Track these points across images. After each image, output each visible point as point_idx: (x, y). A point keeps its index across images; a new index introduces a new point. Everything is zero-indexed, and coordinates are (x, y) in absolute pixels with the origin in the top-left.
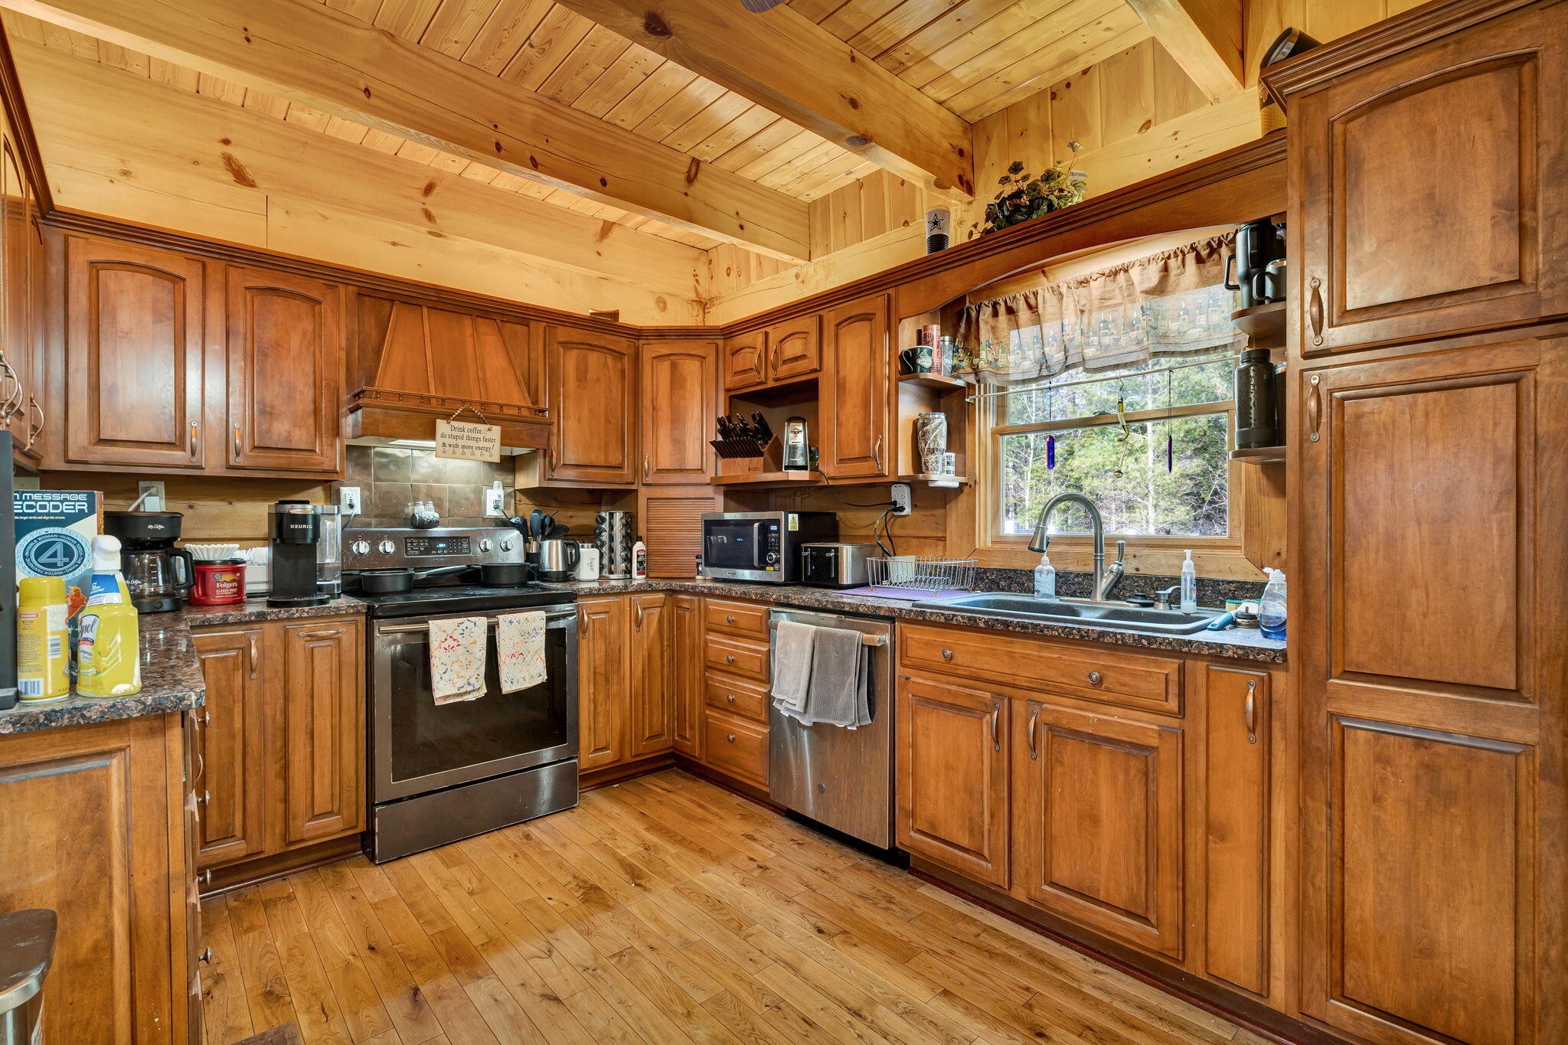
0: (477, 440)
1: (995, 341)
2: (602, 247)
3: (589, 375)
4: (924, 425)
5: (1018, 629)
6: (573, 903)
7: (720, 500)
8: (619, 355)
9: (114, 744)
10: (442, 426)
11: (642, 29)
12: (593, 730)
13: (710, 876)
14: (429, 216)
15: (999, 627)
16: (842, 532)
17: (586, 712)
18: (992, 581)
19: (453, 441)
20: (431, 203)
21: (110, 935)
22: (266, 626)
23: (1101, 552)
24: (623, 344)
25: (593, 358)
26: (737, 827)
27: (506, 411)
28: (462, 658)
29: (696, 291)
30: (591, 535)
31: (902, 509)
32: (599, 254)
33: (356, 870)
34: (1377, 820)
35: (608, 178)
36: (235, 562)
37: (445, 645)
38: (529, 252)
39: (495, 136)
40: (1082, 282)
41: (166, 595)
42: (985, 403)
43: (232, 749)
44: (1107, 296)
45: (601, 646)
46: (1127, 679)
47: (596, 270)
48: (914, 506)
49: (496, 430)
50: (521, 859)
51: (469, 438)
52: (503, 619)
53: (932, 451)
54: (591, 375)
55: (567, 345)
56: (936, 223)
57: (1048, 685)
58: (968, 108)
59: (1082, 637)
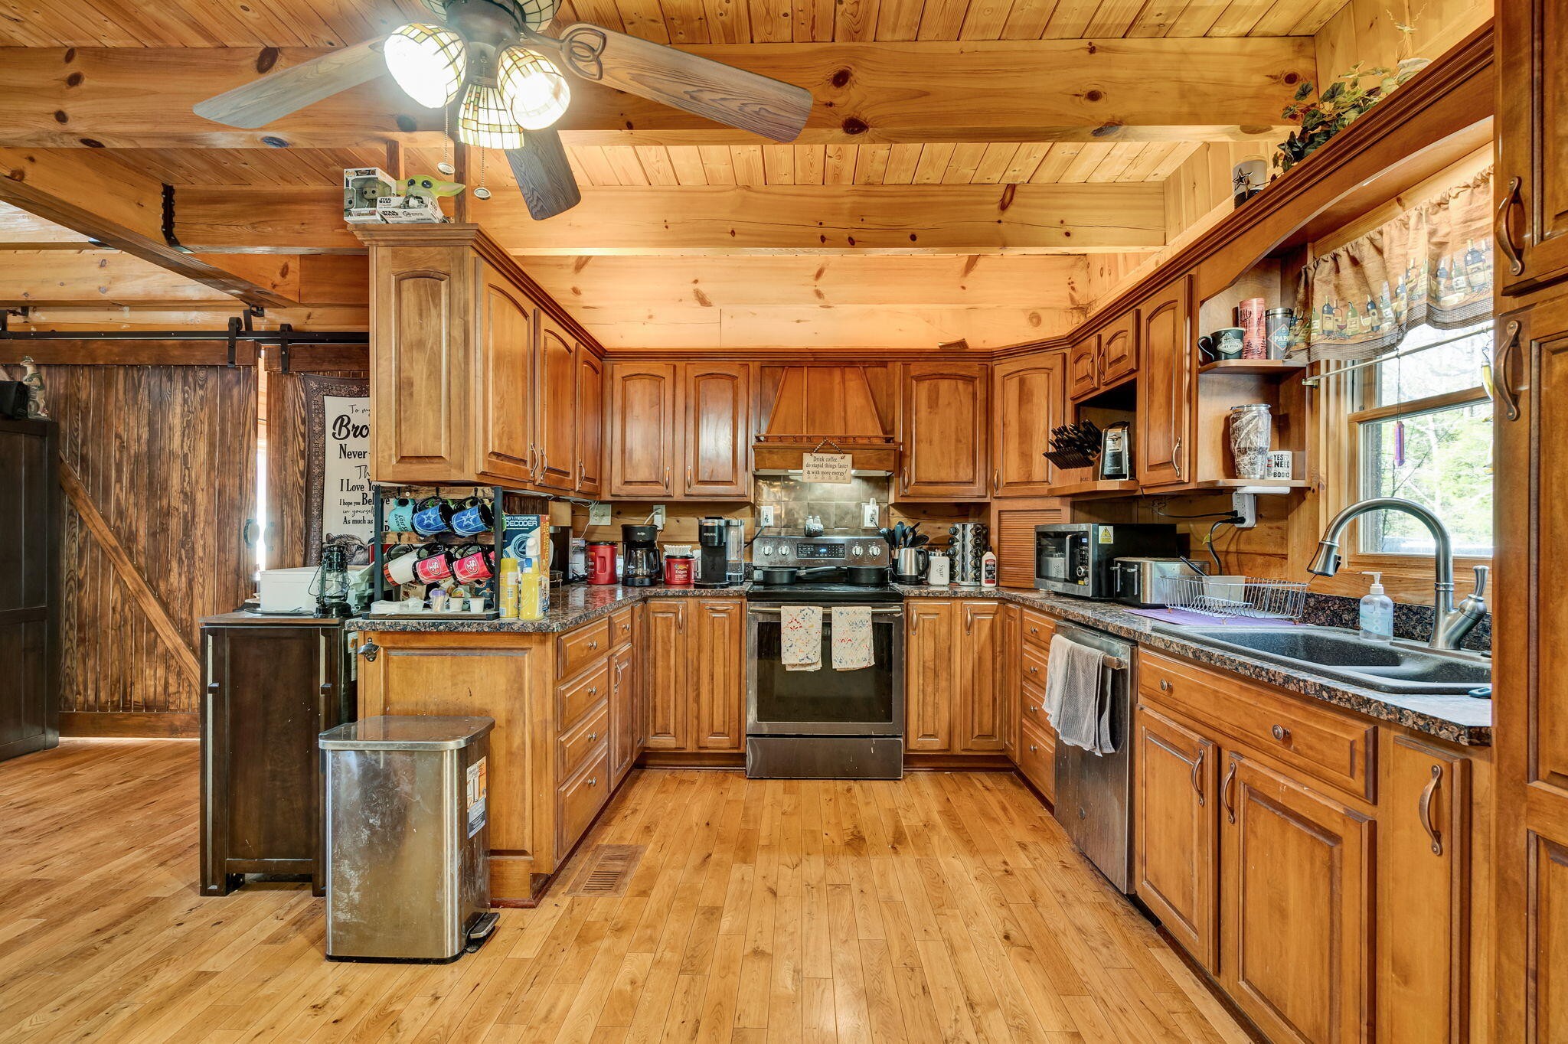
0: (833, 467)
1: (1341, 304)
2: (968, 282)
3: (940, 402)
4: (1235, 420)
5: (1218, 664)
6: (838, 842)
7: (1067, 512)
8: (969, 380)
9: (526, 645)
10: (808, 458)
11: (844, 134)
12: (921, 717)
13: (956, 863)
14: (819, 294)
15: (1204, 659)
16: (1192, 547)
17: (916, 700)
18: (1334, 613)
19: (815, 469)
20: (822, 285)
21: (524, 743)
22: (689, 599)
23: (1446, 579)
24: (975, 369)
25: (944, 385)
26: (1019, 832)
27: (860, 441)
28: (803, 637)
29: (1072, 299)
30: (946, 545)
31: (1242, 520)
32: (963, 288)
33: (735, 778)
35: (917, 233)
36: (687, 557)
37: (791, 625)
38: (903, 303)
39: (820, 232)
40: (1439, 205)
41: (647, 576)
42: (1338, 383)
43: (669, 676)
44: (1475, 215)
45: (930, 644)
46: (1313, 741)
47: (963, 303)
48: (1259, 517)
49: (849, 457)
50: (832, 804)
51: (827, 466)
52: (836, 611)
53: (1244, 451)
54: (942, 401)
55: (920, 379)
56: (1241, 180)
57: (1247, 736)
58: (1293, 23)
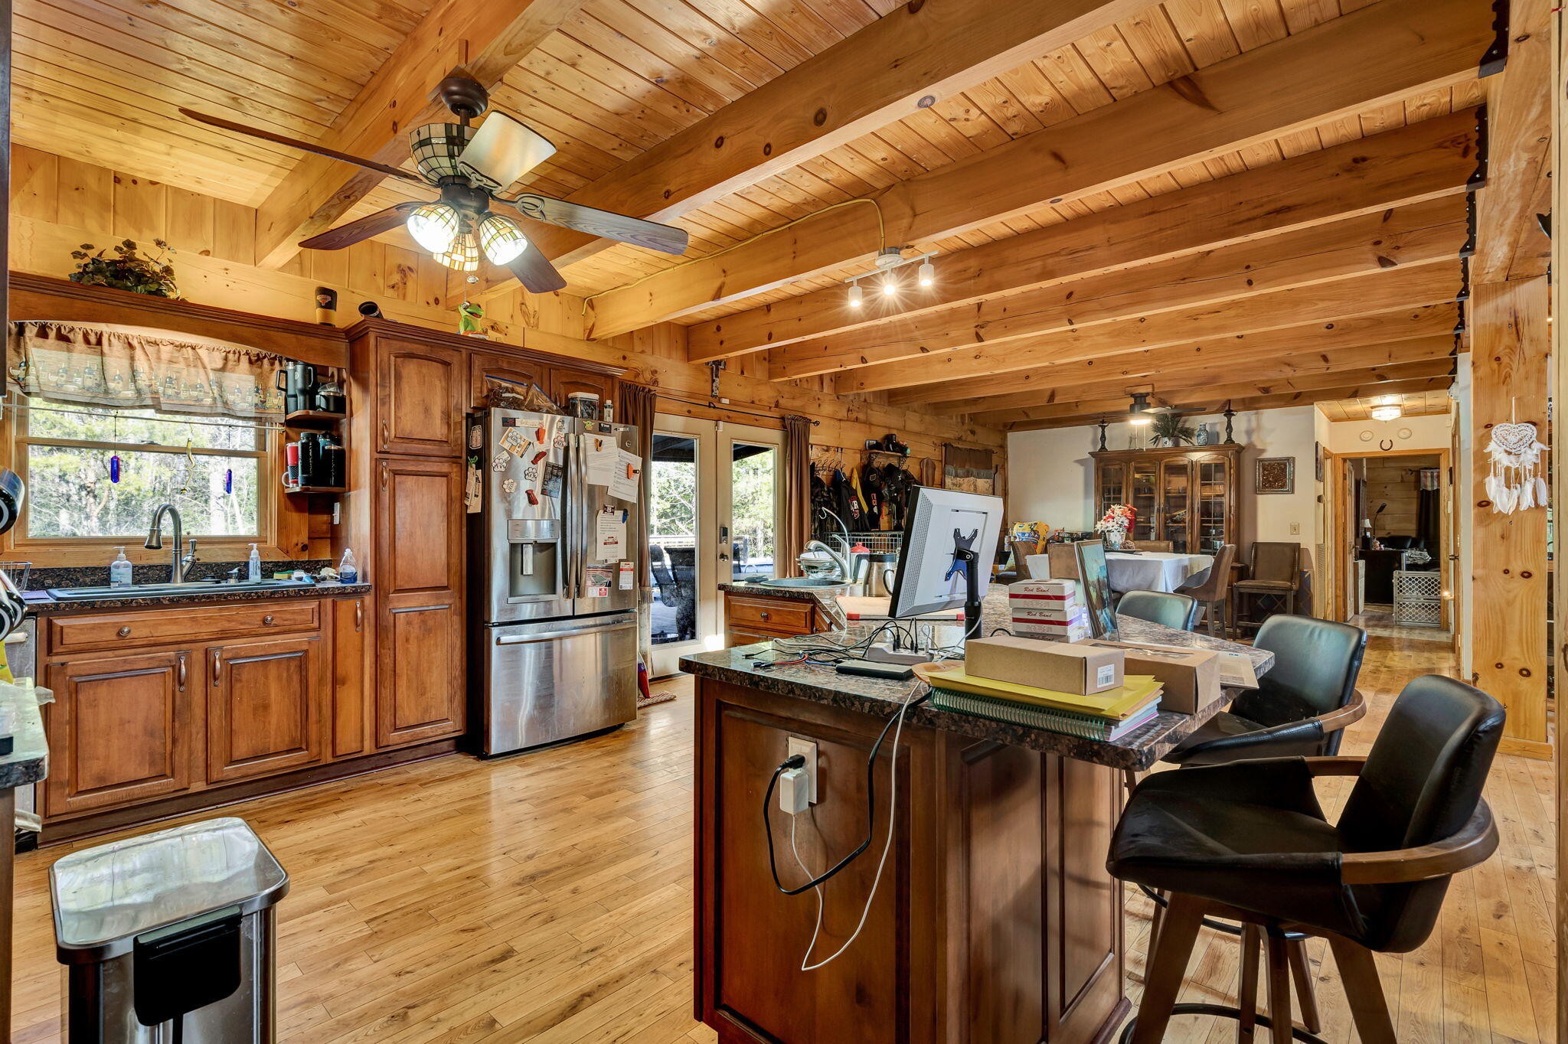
34: (407, 649)
40: (151, 343)
46: (288, 616)
57: (227, 634)
59: (258, 597)
